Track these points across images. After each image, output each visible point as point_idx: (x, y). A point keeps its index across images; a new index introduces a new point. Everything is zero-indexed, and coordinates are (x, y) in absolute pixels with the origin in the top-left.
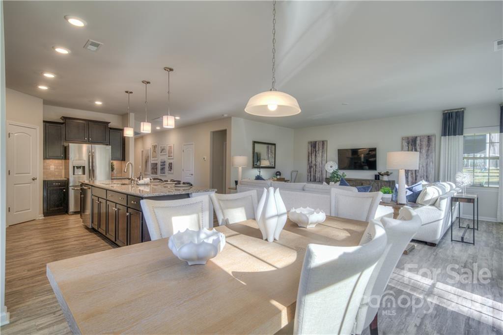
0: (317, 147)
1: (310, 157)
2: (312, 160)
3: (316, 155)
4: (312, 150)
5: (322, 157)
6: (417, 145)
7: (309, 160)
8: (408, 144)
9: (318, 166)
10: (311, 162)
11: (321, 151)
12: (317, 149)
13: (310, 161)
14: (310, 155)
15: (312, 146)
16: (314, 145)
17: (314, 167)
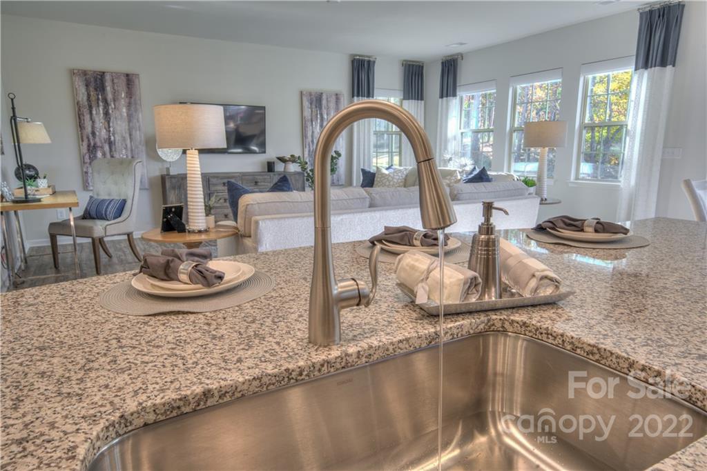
0: (109, 89)
1: (87, 117)
2: (93, 127)
3: (106, 114)
4: (89, 96)
5: (130, 121)
6: (323, 108)
7: (81, 126)
8: (311, 104)
9: (119, 144)
10: (93, 133)
11: (123, 102)
12: (110, 97)
13: (89, 129)
14: (86, 111)
15: (87, 86)
16: (96, 82)
17: (107, 148)
